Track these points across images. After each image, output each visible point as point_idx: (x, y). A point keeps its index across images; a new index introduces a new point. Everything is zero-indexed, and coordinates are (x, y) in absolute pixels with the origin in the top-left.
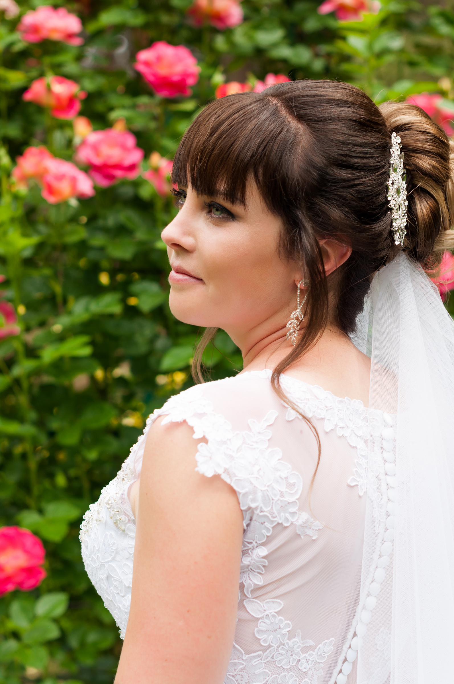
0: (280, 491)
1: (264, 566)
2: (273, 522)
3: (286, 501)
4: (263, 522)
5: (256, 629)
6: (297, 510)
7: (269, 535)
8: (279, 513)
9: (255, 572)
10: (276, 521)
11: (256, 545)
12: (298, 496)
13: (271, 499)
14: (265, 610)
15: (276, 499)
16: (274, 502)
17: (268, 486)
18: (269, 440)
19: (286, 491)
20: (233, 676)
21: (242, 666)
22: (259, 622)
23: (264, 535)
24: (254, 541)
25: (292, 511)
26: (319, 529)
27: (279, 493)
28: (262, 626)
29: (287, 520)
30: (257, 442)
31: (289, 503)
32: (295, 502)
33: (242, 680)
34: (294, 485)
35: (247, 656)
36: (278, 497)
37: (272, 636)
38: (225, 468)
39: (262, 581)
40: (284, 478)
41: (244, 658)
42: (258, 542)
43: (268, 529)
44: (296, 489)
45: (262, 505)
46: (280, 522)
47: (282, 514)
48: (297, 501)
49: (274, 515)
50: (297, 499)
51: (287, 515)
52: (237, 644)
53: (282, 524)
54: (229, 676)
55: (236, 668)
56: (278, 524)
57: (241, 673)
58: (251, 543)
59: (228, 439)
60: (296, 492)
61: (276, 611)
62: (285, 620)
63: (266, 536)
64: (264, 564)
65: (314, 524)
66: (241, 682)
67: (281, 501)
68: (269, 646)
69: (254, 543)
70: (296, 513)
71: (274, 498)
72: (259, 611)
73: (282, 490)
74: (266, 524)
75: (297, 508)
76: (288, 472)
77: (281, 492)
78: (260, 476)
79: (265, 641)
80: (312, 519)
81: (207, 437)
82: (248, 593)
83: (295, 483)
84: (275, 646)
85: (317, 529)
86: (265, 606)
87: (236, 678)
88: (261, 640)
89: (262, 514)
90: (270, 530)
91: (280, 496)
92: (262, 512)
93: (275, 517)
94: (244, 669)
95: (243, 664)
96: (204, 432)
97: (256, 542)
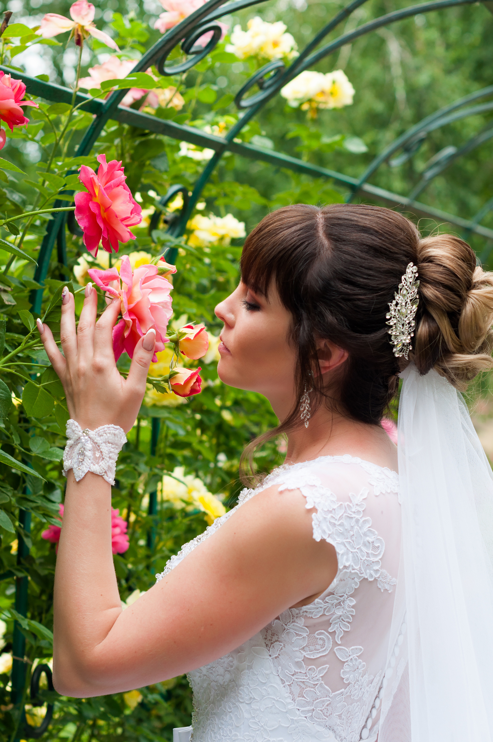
0: (366, 553)
1: (352, 616)
2: (360, 577)
3: (371, 561)
4: (353, 578)
5: (342, 671)
6: (379, 568)
7: (356, 587)
8: (365, 571)
9: (344, 621)
10: (363, 576)
11: (346, 596)
12: (380, 557)
13: (360, 559)
14: (350, 655)
15: (364, 559)
16: (362, 561)
17: (357, 549)
18: (363, 511)
19: (372, 553)
20: (321, 710)
21: (328, 702)
22: (345, 665)
23: (353, 588)
24: (345, 593)
25: (375, 569)
26: (394, 585)
27: (366, 554)
28: (346, 668)
29: (371, 576)
30: (354, 512)
31: (373, 562)
32: (378, 561)
33: (327, 713)
34: (378, 547)
35: (333, 694)
36: (365, 558)
37: (352, 675)
38: (329, 534)
39: (350, 629)
40: (371, 542)
41: (331, 696)
42: (348, 594)
43: (356, 583)
44: (379, 551)
45: (352, 564)
46: (366, 577)
47: (368, 571)
48: (380, 561)
49: (362, 572)
50: (380, 559)
51: (372, 572)
52: (326, 685)
53: (367, 579)
54: (318, 711)
55: (324, 704)
56: (364, 578)
57: (327, 707)
58: (342, 596)
59: (333, 509)
60: (379, 554)
61: (358, 655)
62: (363, 662)
63: (354, 589)
64: (352, 614)
65: (392, 580)
66: (326, 714)
67: (367, 560)
68: (349, 684)
69: (345, 595)
70: (379, 570)
71: (362, 559)
72: (346, 656)
73: (368, 552)
74: (356, 579)
75: (380, 566)
76: (374, 538)
77: (368, 553)
78: (352, 540)
79: (347, 680)
80: (391, 577)
81: (317, 507)
82: (338, 640)
83: (379, 546)
84: (353, 683)
85: (393, 585)
86: (350, 652)
87: (323, 711)
88: (344, 679)
89: (353, 571)
90: (357, 583)
91: (366, 557)
92: (353, 569)
93: (362, 574)
94: (330, 704)
95: (329, 700)
96: (314, 502)
97: (347, 594)
